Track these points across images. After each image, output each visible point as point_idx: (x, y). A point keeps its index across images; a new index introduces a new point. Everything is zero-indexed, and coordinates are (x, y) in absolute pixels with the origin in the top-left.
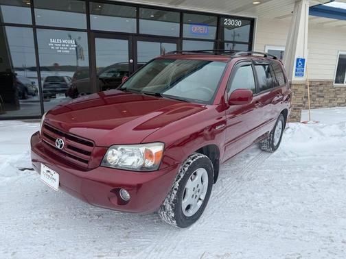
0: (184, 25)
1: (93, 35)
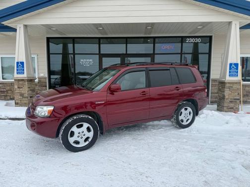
0: (156, 44)
1: (102, 56)
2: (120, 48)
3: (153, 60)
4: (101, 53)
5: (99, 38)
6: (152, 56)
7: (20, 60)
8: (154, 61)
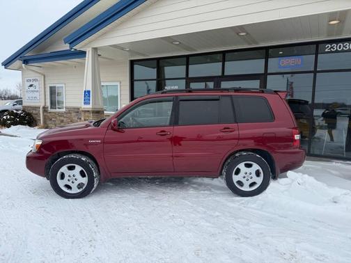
2: (214, 69)
3: (264, 84)
4: (190, 76)
5: (188, 57)
6: (262, 77)
7: (87, 89)
8: (265, 87)
